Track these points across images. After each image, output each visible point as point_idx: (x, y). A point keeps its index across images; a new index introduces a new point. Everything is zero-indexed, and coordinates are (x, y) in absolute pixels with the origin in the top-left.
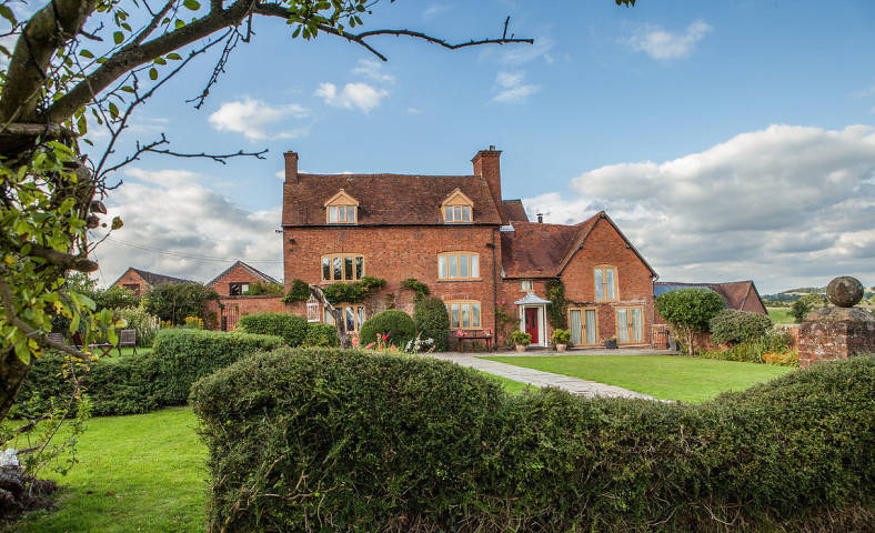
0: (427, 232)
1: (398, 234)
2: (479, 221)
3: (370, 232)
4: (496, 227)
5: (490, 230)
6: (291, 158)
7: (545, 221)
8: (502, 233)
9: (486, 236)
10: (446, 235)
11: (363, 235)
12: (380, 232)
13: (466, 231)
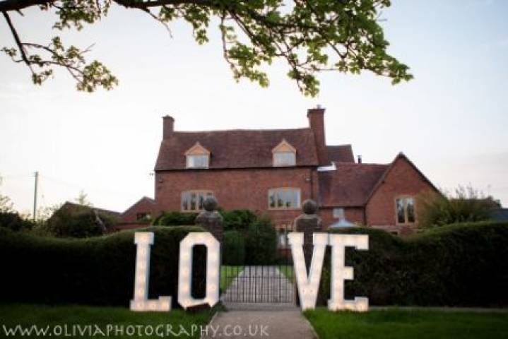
0: (260, 173)
1: (239, 175)
2: (301, 163)
3: (218, 173)
4: (314, 168)
5: (309, 170)
6: (168, 121)
7: (363, 162)
8: (319, 172)
9: (305, 174)
10: (276, 174)
11: (213, 176)
12: (225, 174)
13: (291, 172)
